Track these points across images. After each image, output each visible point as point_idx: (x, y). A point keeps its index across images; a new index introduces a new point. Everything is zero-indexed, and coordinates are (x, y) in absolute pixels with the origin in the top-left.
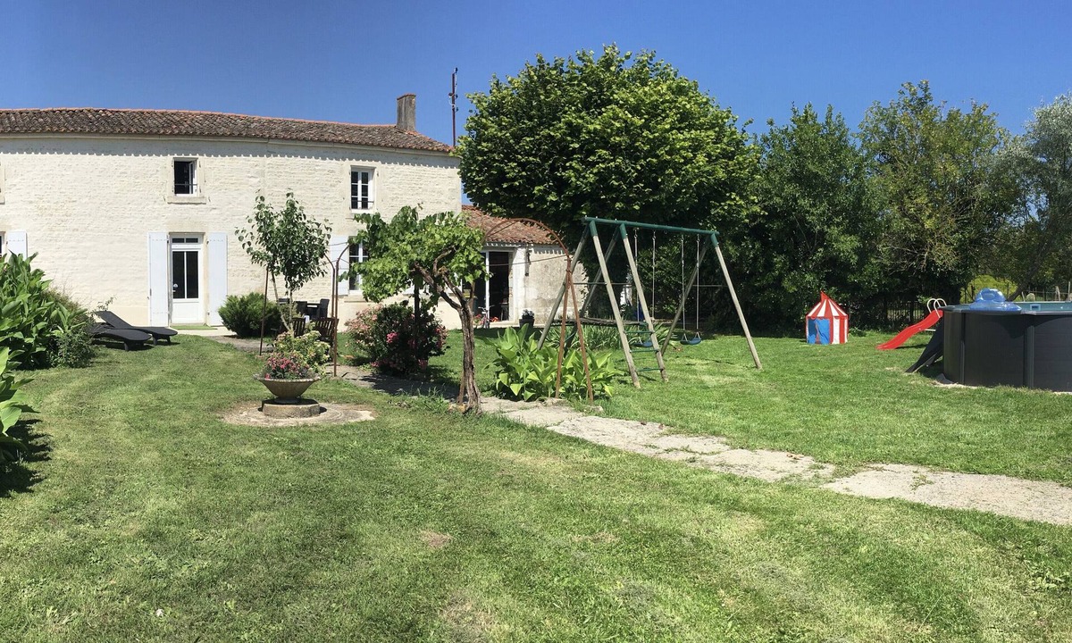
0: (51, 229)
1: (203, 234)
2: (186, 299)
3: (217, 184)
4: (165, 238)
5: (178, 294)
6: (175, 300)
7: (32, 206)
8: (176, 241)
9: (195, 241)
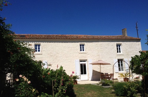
0: (53, 60)
1: (87, 60)
2: (84, 75)
3: (89, 49)
4: (79, 61)
5: (82, 73)
6: (81, 75)
7: (49, 55)
8: (81, 61)
9: (85, 61)
